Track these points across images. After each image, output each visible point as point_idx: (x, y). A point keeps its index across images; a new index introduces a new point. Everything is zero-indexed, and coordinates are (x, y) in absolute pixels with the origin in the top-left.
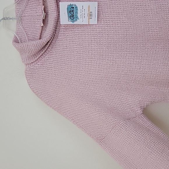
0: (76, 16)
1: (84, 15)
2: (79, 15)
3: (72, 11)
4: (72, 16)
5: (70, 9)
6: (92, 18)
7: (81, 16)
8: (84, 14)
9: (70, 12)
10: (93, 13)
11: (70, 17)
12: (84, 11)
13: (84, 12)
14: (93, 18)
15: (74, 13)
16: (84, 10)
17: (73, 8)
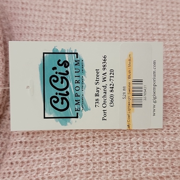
0: (77, 95)
1: (109, 94)
2: (89, 94)
3: (59, 76)
4: (60, 97)
5: (54, 68)
6: (144, 103)
7: (97, 95)
8: (108, 89)
9: (53, 80)
10: (147, 84)
11: (53, 100)
12: (108, 79)
13: (108, 82)
14: (147, 103)
15: (71, 84)
16: (112, 71)
17: (66, 64)
